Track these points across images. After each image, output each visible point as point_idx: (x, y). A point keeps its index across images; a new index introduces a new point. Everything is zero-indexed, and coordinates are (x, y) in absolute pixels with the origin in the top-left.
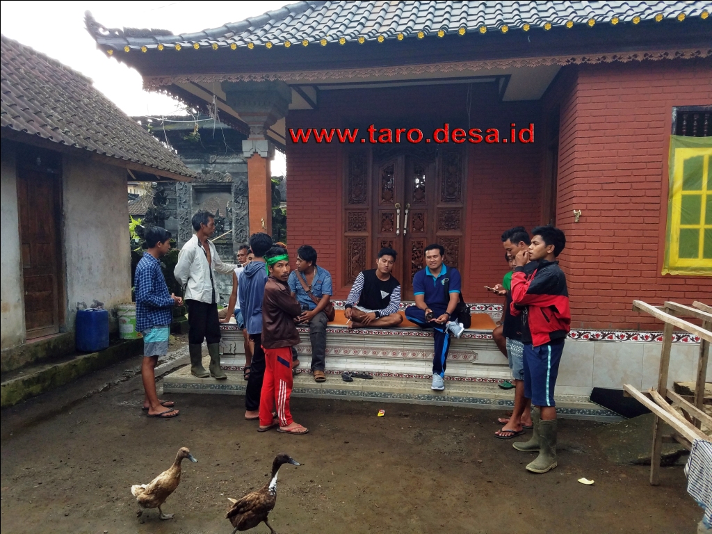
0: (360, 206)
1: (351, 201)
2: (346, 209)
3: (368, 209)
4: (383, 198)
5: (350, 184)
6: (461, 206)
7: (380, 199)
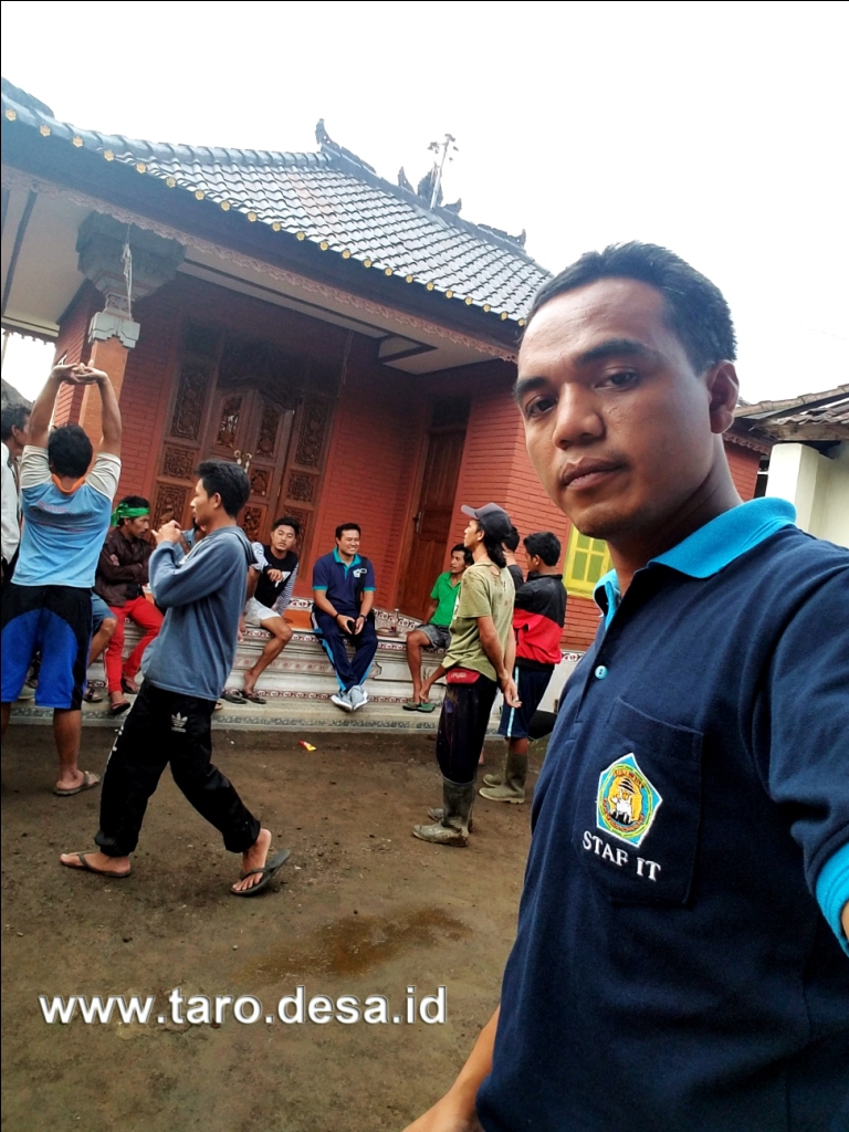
0: (186, 442)
1: (174, 433)
2: (165, 442)
3: (198, 449)
4: (219, 439)
5: (177, 408)
6: (318, 473)
7: (215, 439)
